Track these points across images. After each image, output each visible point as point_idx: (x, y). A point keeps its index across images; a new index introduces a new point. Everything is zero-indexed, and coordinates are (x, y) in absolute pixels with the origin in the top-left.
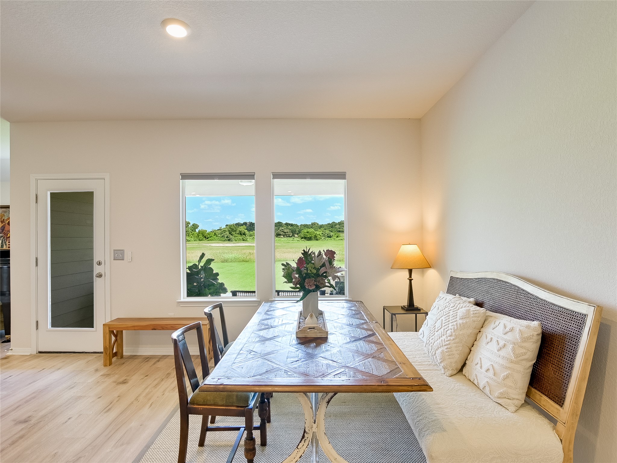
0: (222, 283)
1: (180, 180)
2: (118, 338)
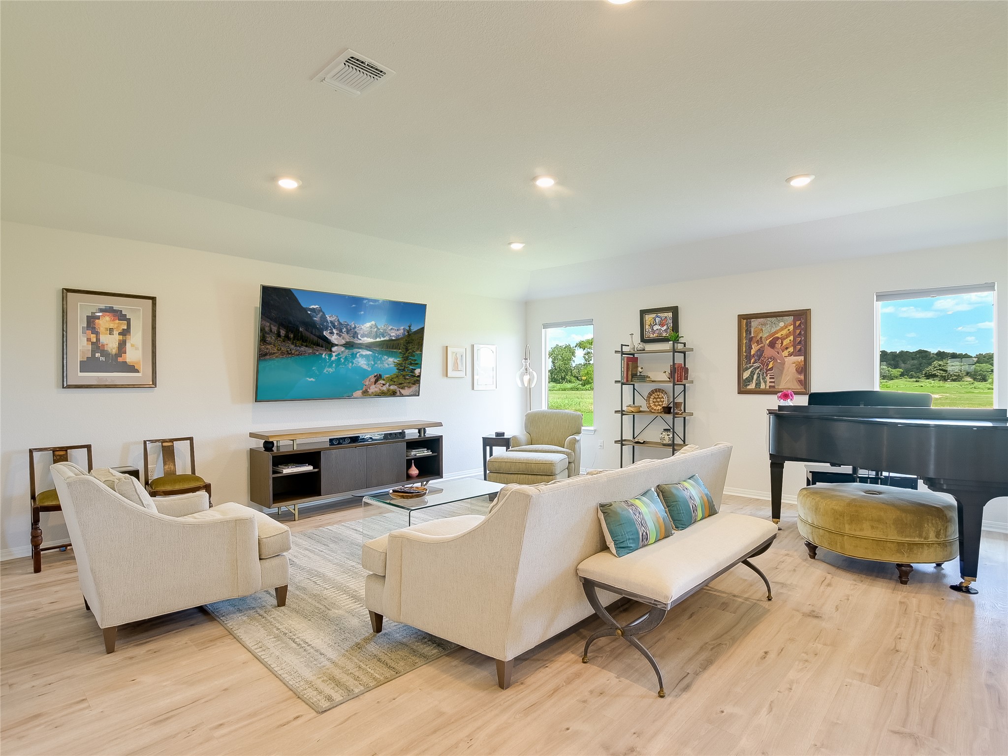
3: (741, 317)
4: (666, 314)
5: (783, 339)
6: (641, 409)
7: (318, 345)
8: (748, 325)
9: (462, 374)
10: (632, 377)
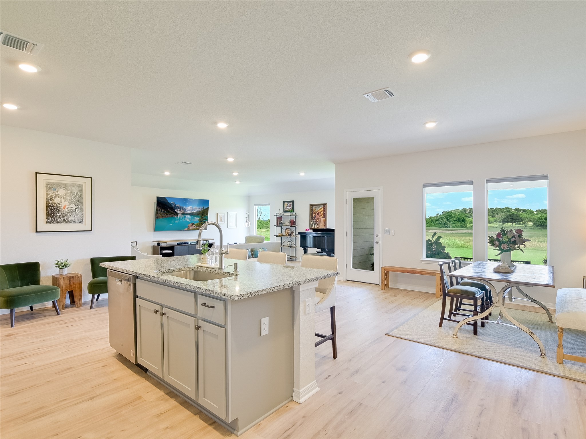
0: (448, 253)
1: (423, 188)
2: (387, 277)
3: (311, 205)
4: (290, 203)
5: (321, 212)
6: (283, 235)
7: (173, 214)
8: (312, 207)
9: (223, 223)
10: (279, 224)
